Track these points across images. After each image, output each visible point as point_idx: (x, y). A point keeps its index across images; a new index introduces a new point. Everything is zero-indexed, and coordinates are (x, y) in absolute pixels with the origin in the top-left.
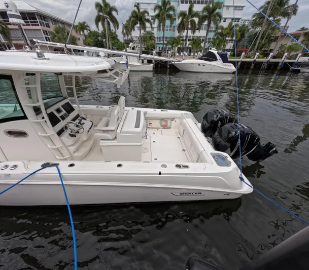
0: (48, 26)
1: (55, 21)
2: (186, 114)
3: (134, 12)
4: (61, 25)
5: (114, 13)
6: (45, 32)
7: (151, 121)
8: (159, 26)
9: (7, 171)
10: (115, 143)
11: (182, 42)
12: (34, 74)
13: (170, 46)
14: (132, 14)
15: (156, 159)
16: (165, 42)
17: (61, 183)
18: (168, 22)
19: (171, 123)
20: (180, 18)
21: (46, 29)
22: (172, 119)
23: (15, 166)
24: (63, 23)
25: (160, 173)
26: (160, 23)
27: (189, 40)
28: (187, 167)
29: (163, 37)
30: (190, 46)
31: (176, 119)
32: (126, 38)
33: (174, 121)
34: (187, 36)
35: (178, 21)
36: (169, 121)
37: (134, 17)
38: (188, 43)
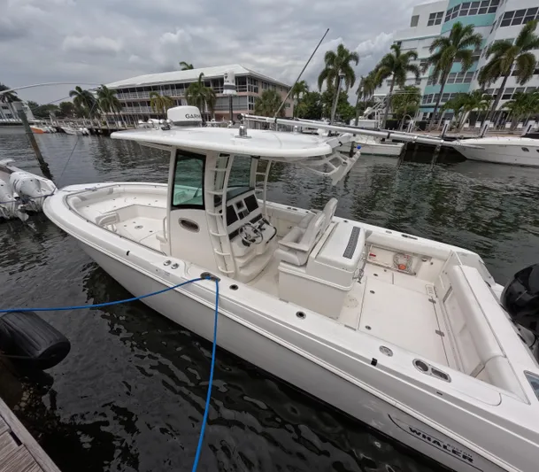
0: (256, 90)
1: (266, 83)
2: (464, 254)
3: (390, 56)
4: (271, 88)
5: (352, 63)
6: (251, 99)
7: (374, 251)
8: (435, 75)
9: (168, 269)
10: (301, 272)
11: (484, 101)
12: (228, 155)
13: (451, 111)
14: (384, 60)
15: (369, 328)
16: (441, 103)
17: (214, 308)
18: (457, 67)
19: (418, 265)
20: (492, 56)
21: (254, 94)
22: (425, 258)
23: (177, 265)
24: (275, 85)
25: (374, 362)
26: (437, 69)
27: (505, 97)
28: (444, 377)
29: (438, 95)
30: (506, 109)
31: (432, 260)
32: (362, 100)
33: (428, 263)
34: (500, 90)
35: (484, 62)
36: (415, 261)
37: (386, 65)
38: (502, 102)
